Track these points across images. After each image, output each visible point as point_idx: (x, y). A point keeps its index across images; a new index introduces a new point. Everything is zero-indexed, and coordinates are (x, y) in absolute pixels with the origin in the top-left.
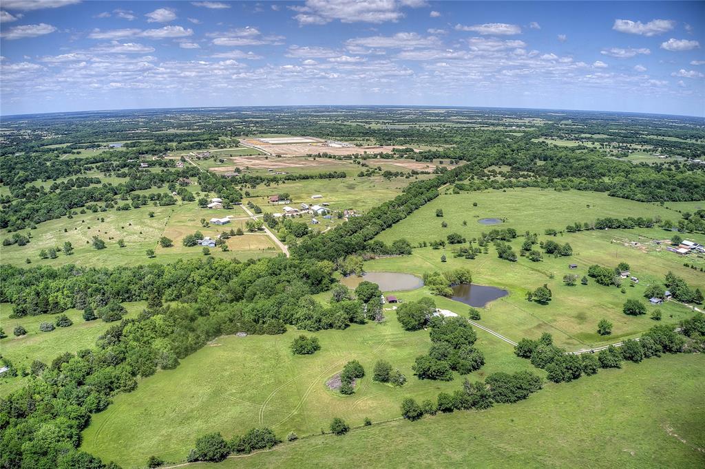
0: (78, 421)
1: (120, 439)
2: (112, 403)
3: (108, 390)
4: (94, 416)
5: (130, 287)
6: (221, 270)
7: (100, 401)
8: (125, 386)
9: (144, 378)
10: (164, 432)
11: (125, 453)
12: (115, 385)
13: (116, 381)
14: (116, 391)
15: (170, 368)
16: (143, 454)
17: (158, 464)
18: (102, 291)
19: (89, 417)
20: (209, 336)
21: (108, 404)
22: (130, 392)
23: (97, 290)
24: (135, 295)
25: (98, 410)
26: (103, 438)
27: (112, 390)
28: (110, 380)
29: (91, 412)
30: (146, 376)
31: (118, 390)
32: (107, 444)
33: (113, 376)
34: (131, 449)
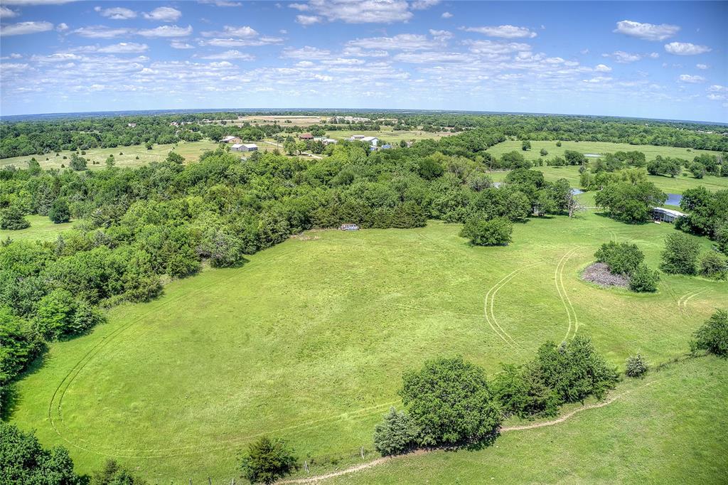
0: (8, 349)
1: (130, 399)
2: (105, 320)
3: (95, 292)
4: (55, 348)
5: (130, 183)
6: (274, 168)
7: (73, 311)
8: (136, 287)
9: (177, 281)
10: (261, 377)
11: (153, 437)
12: (111, 283)
13: (115, 275)
14: (114, 298)
15: (231, 264)
16: (214, 436)
17: (283, 469)
18: (83, 188)
19: (44, 348)
20: (292, 226)
21: (94, 323)
22: (147, 301)
23: (74, 186)
24: (138, 195)
25: (69, 333)
26: (81, 397)
27: (103, 294)
28: (100, 272)
29: (49, 336)
30: (182, 276)
31: (120, 296)
32: (91, 412)
33: (107, 263)
34: (172, 424)
